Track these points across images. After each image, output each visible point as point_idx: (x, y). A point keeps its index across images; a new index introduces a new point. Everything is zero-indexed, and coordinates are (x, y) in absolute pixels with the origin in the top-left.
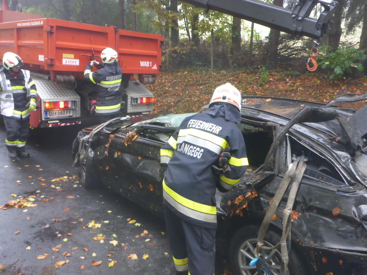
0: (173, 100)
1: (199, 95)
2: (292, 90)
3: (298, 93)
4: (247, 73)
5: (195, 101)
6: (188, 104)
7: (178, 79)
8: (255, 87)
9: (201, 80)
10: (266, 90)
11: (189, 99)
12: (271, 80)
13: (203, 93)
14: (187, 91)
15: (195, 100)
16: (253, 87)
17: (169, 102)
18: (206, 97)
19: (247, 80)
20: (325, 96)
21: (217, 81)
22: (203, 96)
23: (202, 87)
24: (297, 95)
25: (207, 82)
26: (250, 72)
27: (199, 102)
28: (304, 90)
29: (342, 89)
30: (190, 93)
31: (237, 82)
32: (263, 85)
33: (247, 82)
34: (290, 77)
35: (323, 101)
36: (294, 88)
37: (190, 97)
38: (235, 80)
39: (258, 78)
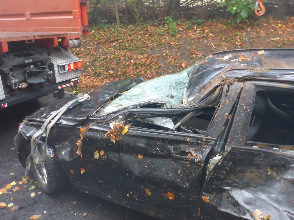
0: (88, 60)
1: (114, 52)
2: (203, 37)
3: (210, 39)
4: (154, 25)
5: (112, 59)
6: (105, 62)
7: (87, 38)
8: (168, 38)
9: (111, 37)
10: (179, 39)
11: (105, 57)
12: (181, 30)
13: (117, 50)
14: (101, 50)
15: (112, 57)
16: (166, 38)
17: (84, 62)
18: (121, 53)
19: (158, 32)
20: (235, 39)
21: (128, 36)
22: (119, 53)
23: (114, 44)
24: (209, 41)
25: (118, 38)
26: (157, 25)
27: (116, 58)
28: (214, 35)
29: (248, 31)
30: (104, 51)
31: (148, 35)
32: (175, 35)
33: (159, 34)
34: (196, 25)
35: (235, 44)
36: (205, 35)
37: (105, 54)
38: (145, 33)
39: (167, 29)
